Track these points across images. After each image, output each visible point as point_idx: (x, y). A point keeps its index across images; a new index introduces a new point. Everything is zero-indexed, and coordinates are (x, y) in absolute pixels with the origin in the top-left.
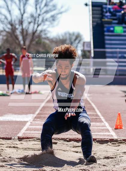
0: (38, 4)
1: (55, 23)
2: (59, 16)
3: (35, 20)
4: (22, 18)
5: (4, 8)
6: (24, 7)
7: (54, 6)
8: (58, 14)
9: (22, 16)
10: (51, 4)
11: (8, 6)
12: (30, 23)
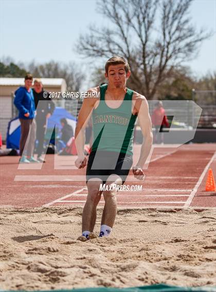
0: (167, 27)
1: (193, 54)
2: (199, 43)
3: (163, 51)
4: (144, 49)
5: (117, 33)
6: (146, 32)
7: (190, 30)
8: (196, 41)
9: (144, 45)
10: (186, 27)
11: (122, 32)
12: (156, 55)
